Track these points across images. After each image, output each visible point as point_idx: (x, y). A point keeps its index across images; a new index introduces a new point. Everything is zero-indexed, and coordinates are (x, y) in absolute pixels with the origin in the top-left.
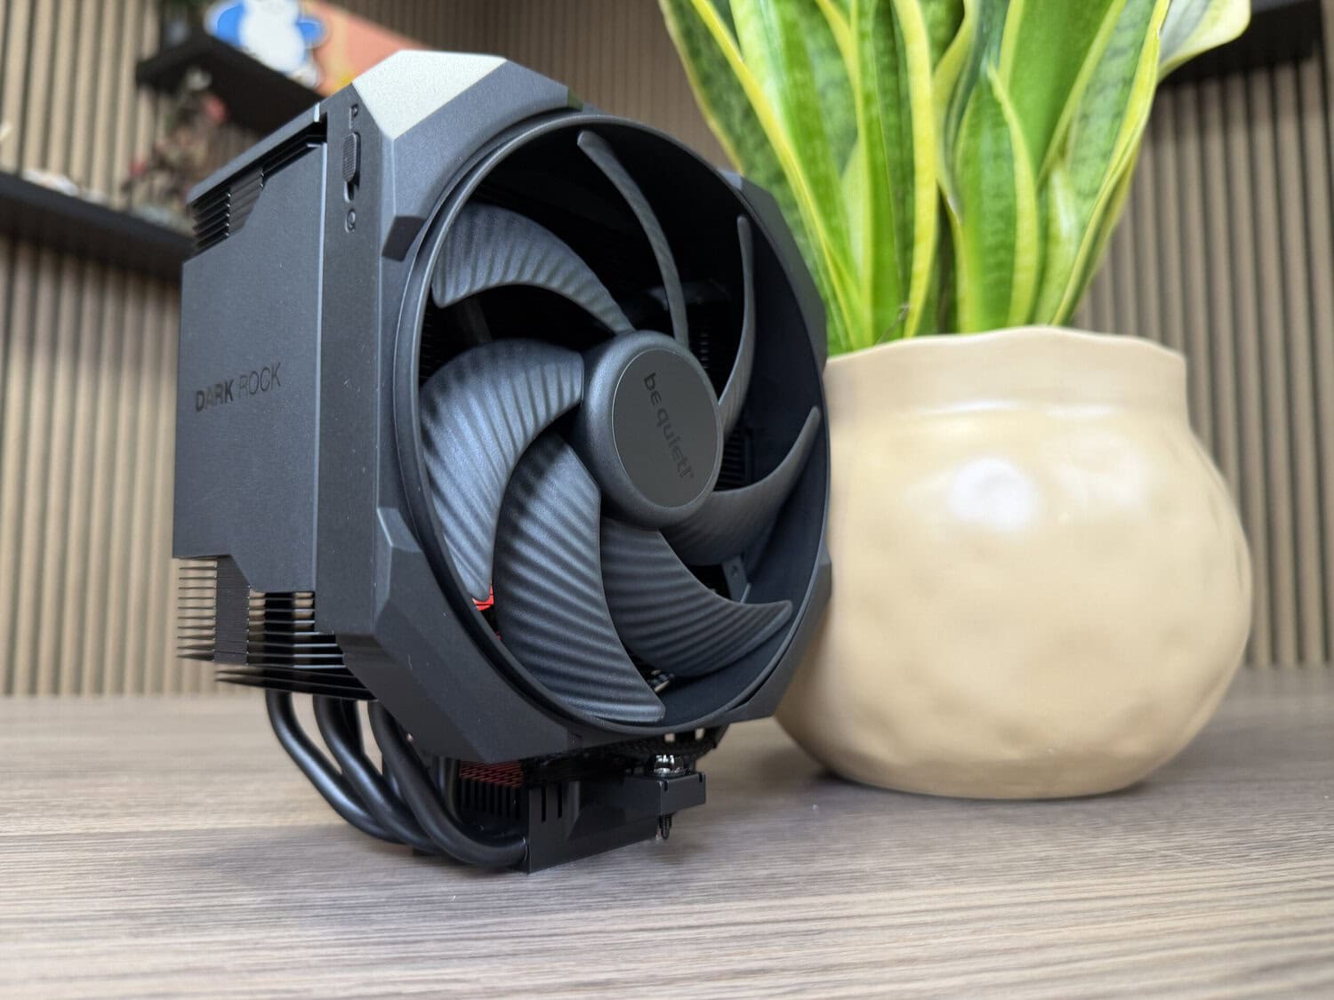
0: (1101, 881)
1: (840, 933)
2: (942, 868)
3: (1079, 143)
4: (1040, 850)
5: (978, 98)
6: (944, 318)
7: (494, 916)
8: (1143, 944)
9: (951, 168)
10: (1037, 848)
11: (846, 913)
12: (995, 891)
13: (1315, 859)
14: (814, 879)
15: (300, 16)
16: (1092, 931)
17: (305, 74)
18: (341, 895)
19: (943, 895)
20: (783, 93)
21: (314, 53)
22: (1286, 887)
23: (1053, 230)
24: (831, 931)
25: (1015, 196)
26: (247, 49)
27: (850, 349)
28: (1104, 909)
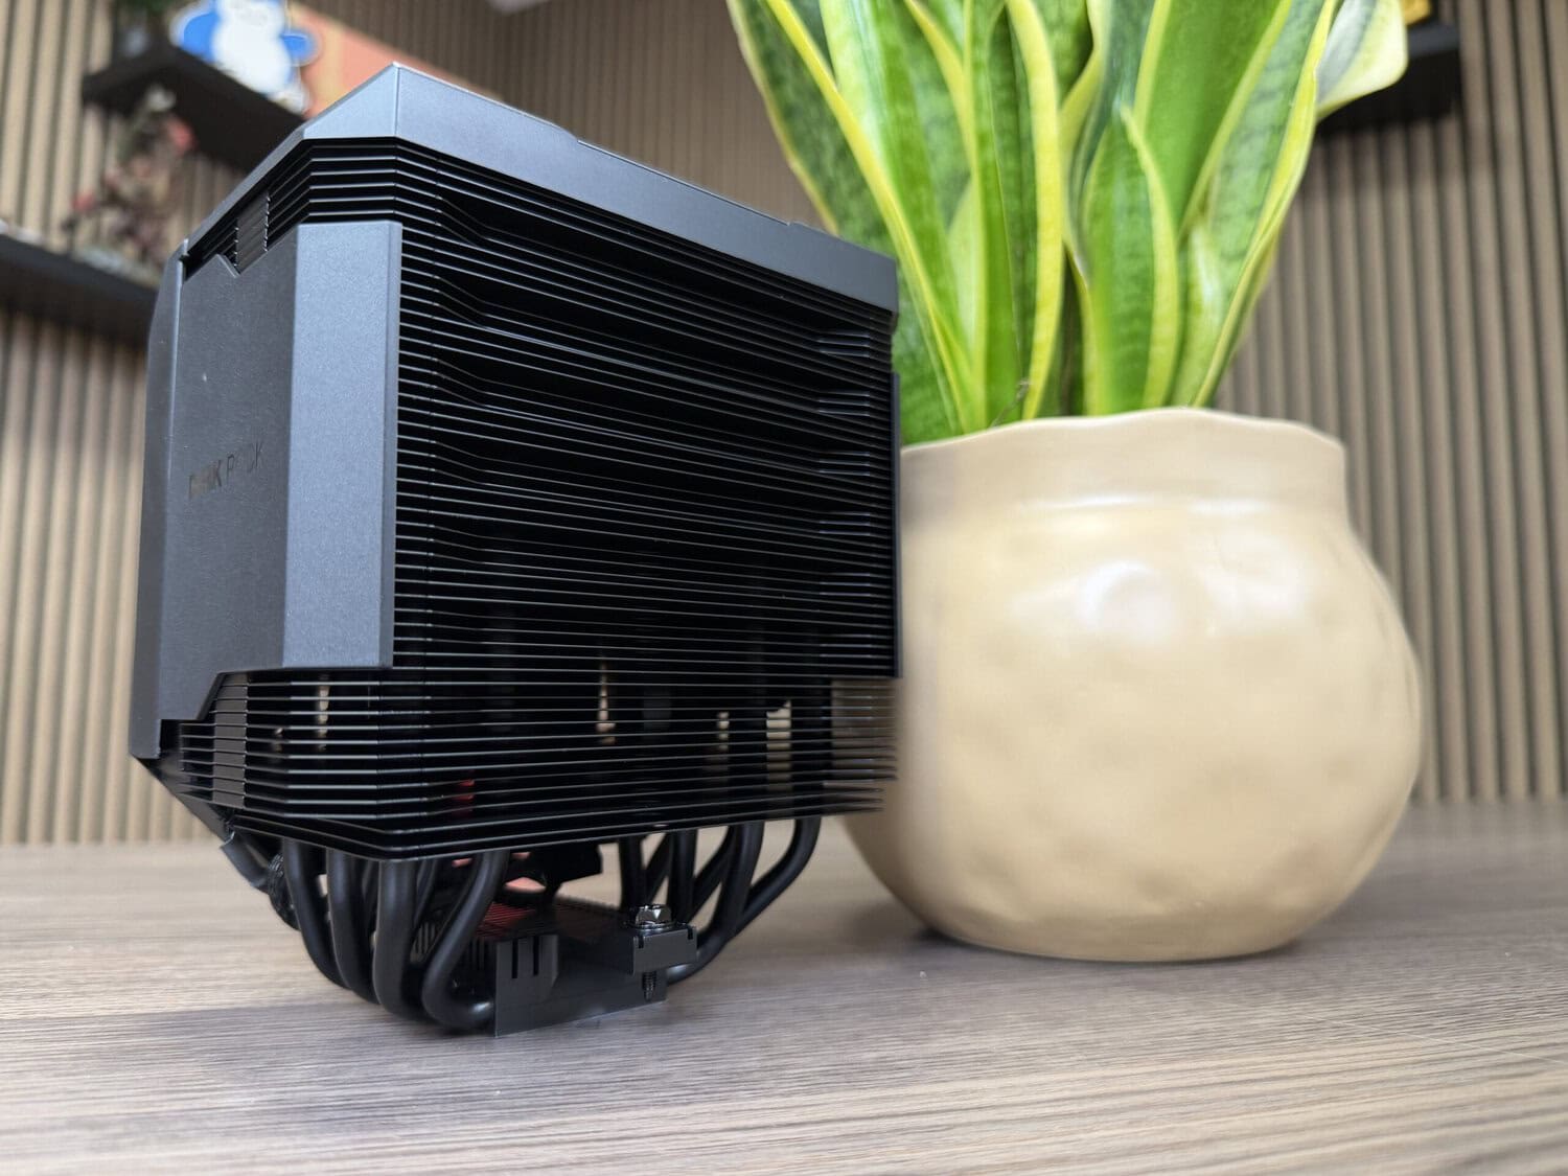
0: (1269, 1058)
1: (973, 1129)
2: (1081, 1046)
3: (1222, 197)
4: (1191, 1023)
5: (1110, 143)
6: (1068, 398)
7: (551, 1116)
8: (1328, 1134)
9: (1077, 223)
10: (1188, 1020)
11: (975, 1103)
12: (1149, 1073)
13: (1507, 1028)
14: (932, 1062)
15: (285, 28)
16: (1267, 1119)
17: (291, 96)
18: (357, 1092)
19: (1088, 1079)
20: (884, 130)
21: (302, 73)
22: (1480, 1062)
23: (1194, 297)
24: (960, 1125)
25: (1152, 256)
26: (221, 64)
27: (960, 432)
28: (1277, 1093)
